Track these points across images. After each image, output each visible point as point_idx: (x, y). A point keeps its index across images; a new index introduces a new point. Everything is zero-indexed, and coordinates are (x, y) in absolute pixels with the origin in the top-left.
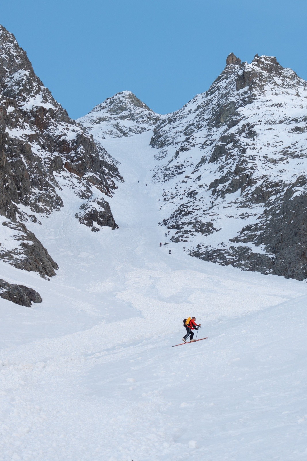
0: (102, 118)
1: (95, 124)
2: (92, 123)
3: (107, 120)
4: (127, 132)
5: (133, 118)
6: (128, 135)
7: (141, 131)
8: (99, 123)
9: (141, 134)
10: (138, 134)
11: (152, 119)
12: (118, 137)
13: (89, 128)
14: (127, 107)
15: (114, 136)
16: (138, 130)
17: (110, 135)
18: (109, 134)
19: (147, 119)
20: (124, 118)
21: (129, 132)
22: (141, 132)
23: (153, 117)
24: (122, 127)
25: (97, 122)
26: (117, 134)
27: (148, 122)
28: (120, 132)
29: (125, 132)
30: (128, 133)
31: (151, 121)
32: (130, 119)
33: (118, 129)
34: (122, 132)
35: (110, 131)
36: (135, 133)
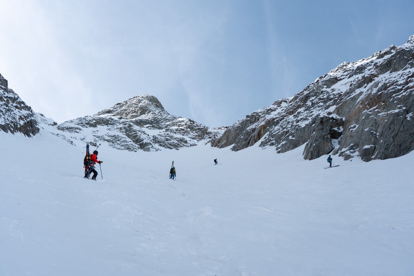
0: (102, 120)
1: (88, 126)
2: (83, 123)
3: (111, 124)
4: (149, 141)
5: (158, 125)
6: (151, 148)
7: (179, 145)
8: (94, 125)
9: (178, 149)
10: (171, 149)
11: (195, 130)
12: (128, 149)
13: (72, 128)
14: (148, 109)
15: (119, 146)
16: (171, 141)
17: (112, 144)
18: (108, 141)
19: (187, 128)
20: (141, 124)
21: (152, 143)
22: (177, 147)
23: (198, 126)
24: (138, 132)
25: (91, 123)
26: (125, 143)
27: (189, 134)
28: (134, 141)
29: (145, 141)
30: (151, 145)
31: (194, 132)
32: (153, 126)
33: (128, 136)
34: (137, 140)
35: (113, 136)
36: (164, 146)
